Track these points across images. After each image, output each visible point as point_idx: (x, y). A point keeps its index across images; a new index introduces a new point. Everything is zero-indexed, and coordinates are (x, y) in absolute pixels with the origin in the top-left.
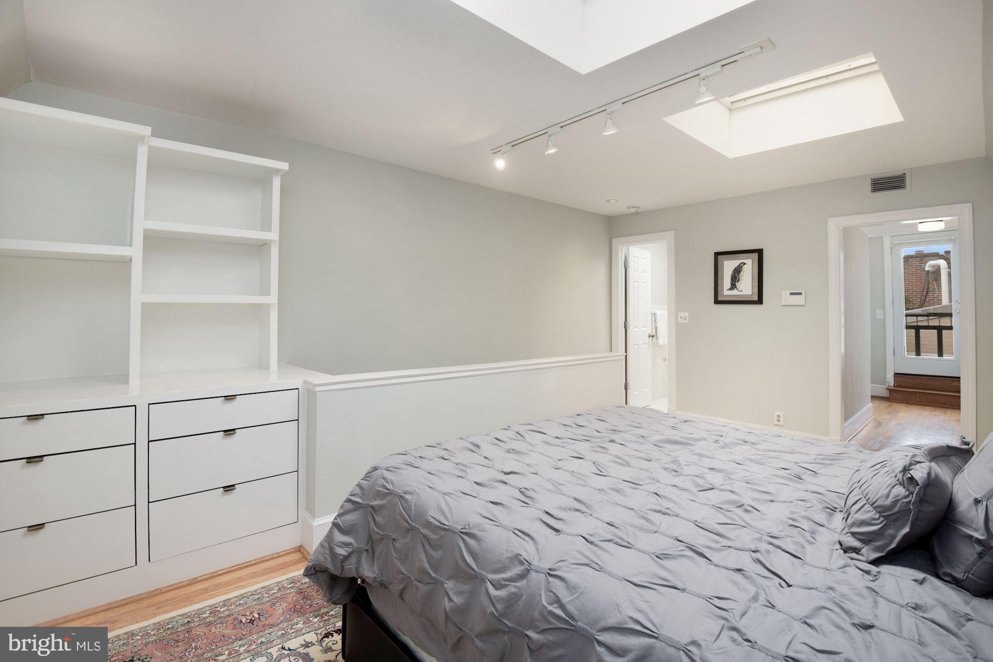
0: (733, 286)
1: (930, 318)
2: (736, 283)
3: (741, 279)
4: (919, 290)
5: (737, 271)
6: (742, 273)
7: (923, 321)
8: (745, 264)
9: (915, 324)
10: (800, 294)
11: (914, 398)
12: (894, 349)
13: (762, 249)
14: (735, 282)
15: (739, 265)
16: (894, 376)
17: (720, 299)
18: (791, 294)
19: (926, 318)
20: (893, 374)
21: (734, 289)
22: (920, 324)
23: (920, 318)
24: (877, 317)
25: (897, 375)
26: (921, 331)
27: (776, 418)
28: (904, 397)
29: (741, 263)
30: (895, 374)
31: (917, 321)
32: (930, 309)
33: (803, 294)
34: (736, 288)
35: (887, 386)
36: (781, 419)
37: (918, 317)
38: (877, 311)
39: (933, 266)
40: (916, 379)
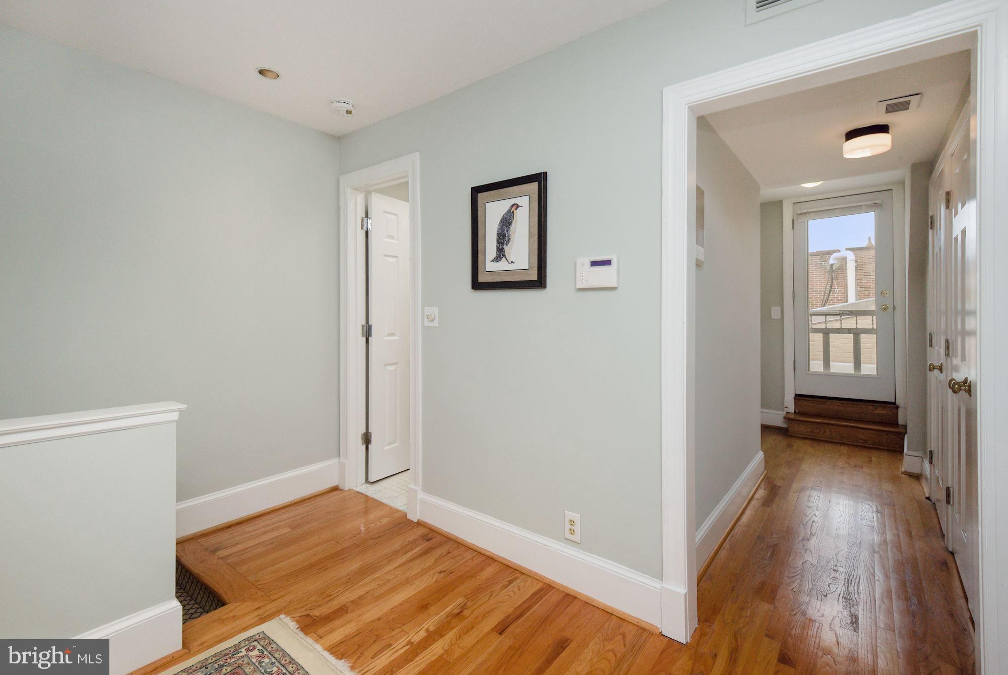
0: (501, 254)
1: (843, 317)
2: (505, 246)
3: (512, 238)
4: (818, 290)
5: (507, 222)
6: (513, 225)
7: (834, 323)
8: (518, 206)
9: (823, 326)
10: (608, 263)
11: (822, 431)
12: (794, 361)
13: (545, 173)
14: (503, 244)
15: (509, 211)
16: (795, 398)
17: (482, 279)
18: (594, 264)
19: (838, 317)
20: (794, 396)
21: (501, 258)
22: (829, 326)
23: (829, 318)
24: (773, 317)
25: (799, 397)
26: (831, 335)
27: (568, 526)
28: (809, 430)
29: (513, 206)
30: (796, 395)
31: (826, 322)
32: (838, 307)
33: (614, 262)
34: (504, 255)
35: (785, 413)
36: (577, 528)
37: (827, 317)
38: (773, 308)
39: (838, 259)
40: (825, 403)
